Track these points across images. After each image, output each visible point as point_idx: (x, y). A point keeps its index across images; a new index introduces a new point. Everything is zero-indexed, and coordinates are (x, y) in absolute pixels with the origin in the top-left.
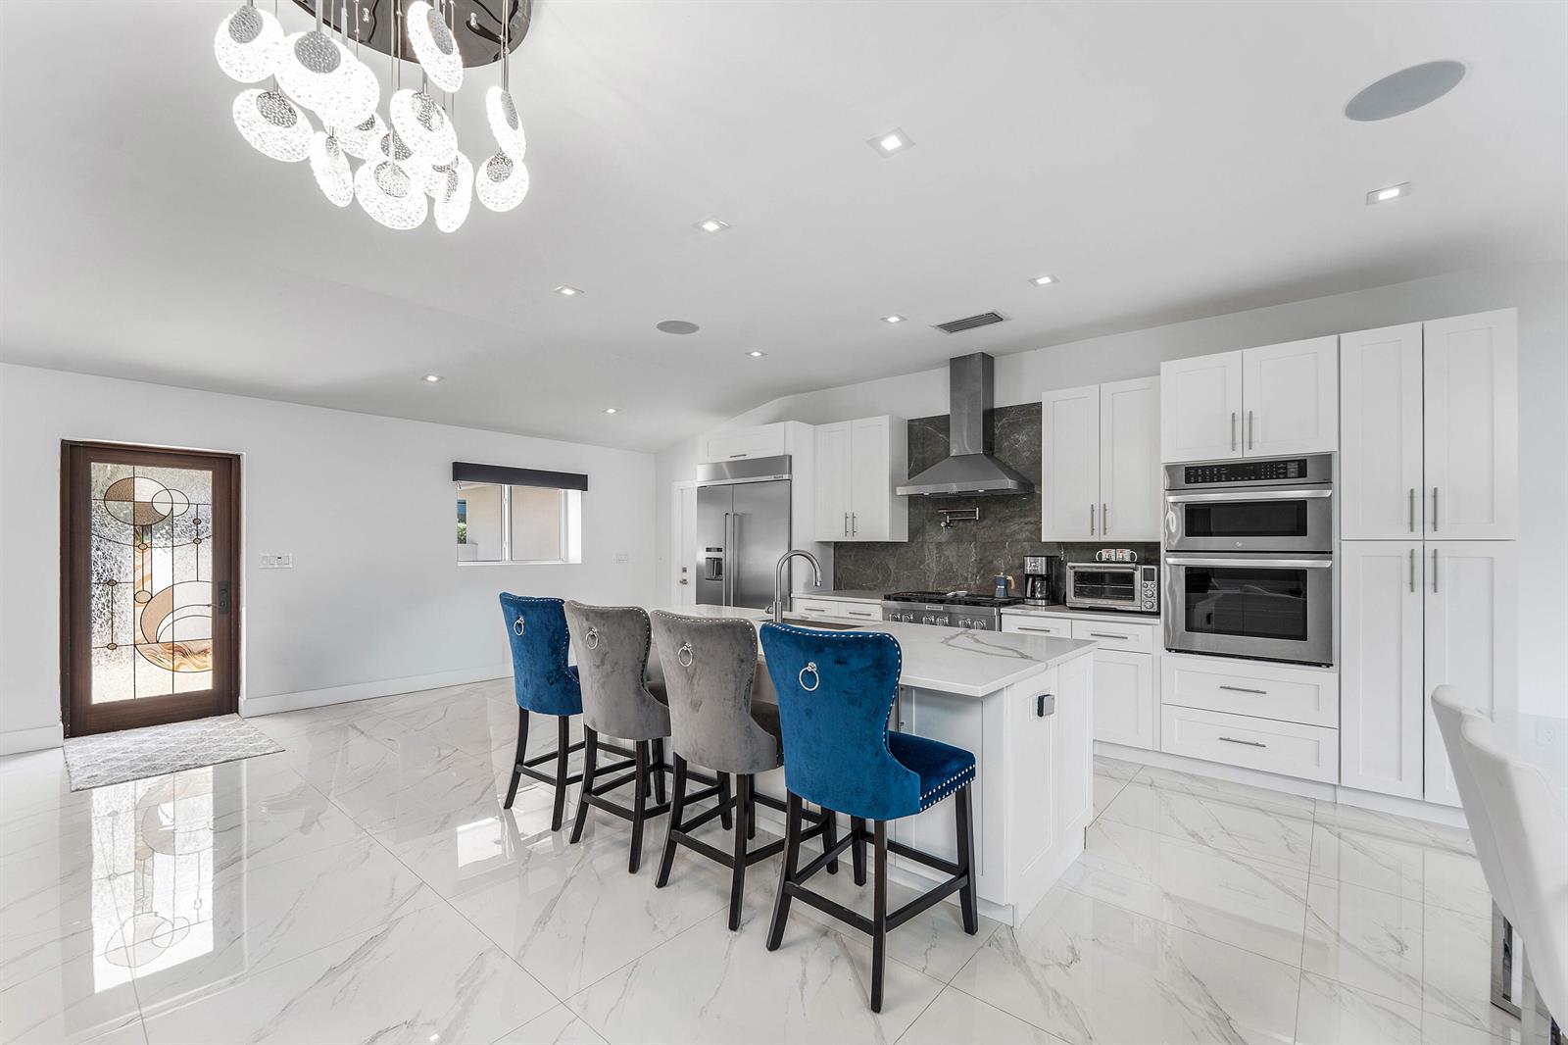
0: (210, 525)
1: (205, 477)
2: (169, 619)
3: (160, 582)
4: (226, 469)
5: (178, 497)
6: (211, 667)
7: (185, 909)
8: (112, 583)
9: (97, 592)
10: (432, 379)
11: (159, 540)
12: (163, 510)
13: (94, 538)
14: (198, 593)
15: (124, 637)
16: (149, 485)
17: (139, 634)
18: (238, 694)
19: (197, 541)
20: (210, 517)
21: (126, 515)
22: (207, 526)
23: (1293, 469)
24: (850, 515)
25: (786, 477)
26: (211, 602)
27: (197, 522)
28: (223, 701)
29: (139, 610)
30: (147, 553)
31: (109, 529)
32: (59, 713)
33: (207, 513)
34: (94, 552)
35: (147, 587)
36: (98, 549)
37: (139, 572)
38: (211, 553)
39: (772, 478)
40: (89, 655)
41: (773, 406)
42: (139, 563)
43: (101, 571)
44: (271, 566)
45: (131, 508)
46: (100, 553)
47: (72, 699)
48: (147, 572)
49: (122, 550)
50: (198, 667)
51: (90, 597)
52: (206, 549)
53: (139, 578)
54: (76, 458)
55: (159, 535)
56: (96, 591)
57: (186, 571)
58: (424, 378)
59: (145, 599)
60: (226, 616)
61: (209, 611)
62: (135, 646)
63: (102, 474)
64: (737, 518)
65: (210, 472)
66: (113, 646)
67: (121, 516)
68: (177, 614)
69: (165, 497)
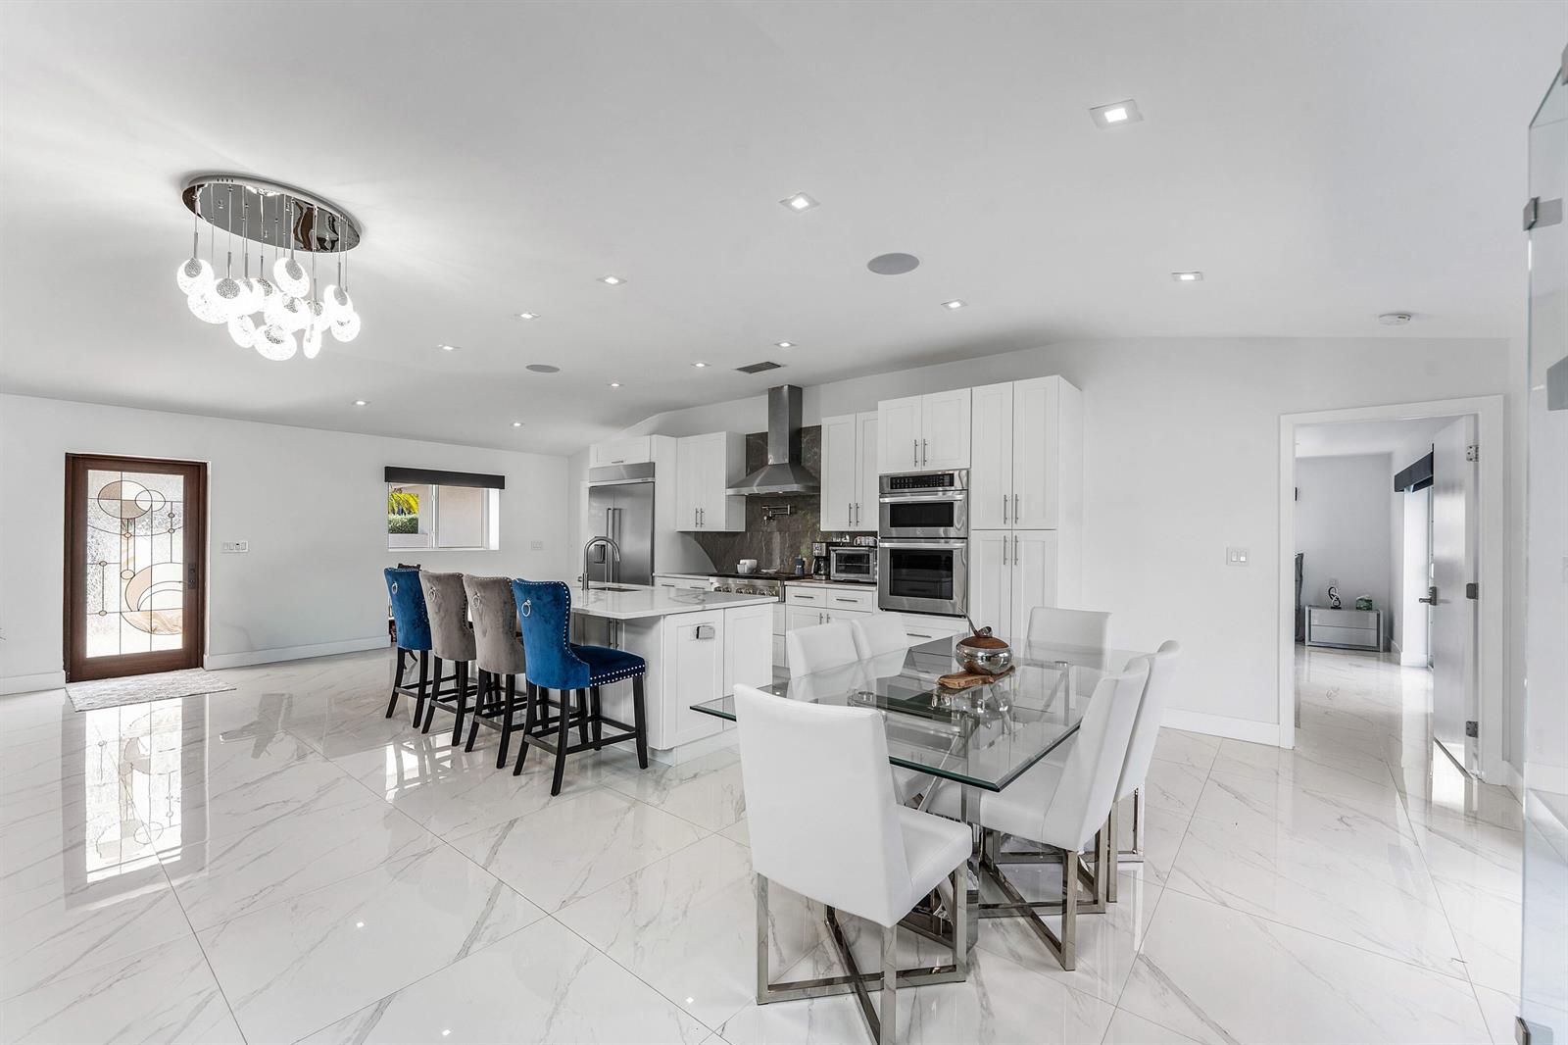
0: (182, 518)
1: (179, 479)
2: (148, 592)
3: (142, 562)
4: (195, 475)
5: (156, 496)
6: (181, 631)
7: (159, 816)
8: (103, 563)
9: (92, 570)
10: (361, 403)
11: (141, 528)
12: (145, 506)
13: (89, 528)
14: (173, 572)
15: (112, 605)
16: (133, 486)
17: (124, 604)
18: (203, 652)
19: (172, 531)
20: (182, 512)
21: (114, 510)
22: (179, 520)
23: (947, 479)
24: (699, 510)
25: (650, 480)
26: (182, 580)
27: (171, 515)
28: (192, 657)
29: (124, 585)
30: (131, 540)
31: (100, 520)
32: (62, 663)
33: (179, 509)
34: (89, 540)
35: (131, 567)
36: (92, 537)
37: (124, 555)
38: (182, 540)
39: (640, 480)
40: (85, 619)
41: (653, 421)
42: (124, 548)
43: (95, 554)
44: (231, 551)
45: (119, 505)
46: (94, 540)
47: (71, 654)
48: (131, 555)
49: (111, 538)
50: (171, 631)
51: (86, 574)
52: (179, 538)
53: (124, 560)
54: (77, 467)
55: (140, 526)
56: (90, 570)
57: (162, 554)
58: (354, 403)
59: (128, 575)
60: (194, 591)
61: (180, 587)
62: (121, 613)
63: (97, 480)
64: (617, 512)
65: (182, 476)
66: (103, 613)
67: (111, 511)
68: (154, 589)
69: (146, 496)
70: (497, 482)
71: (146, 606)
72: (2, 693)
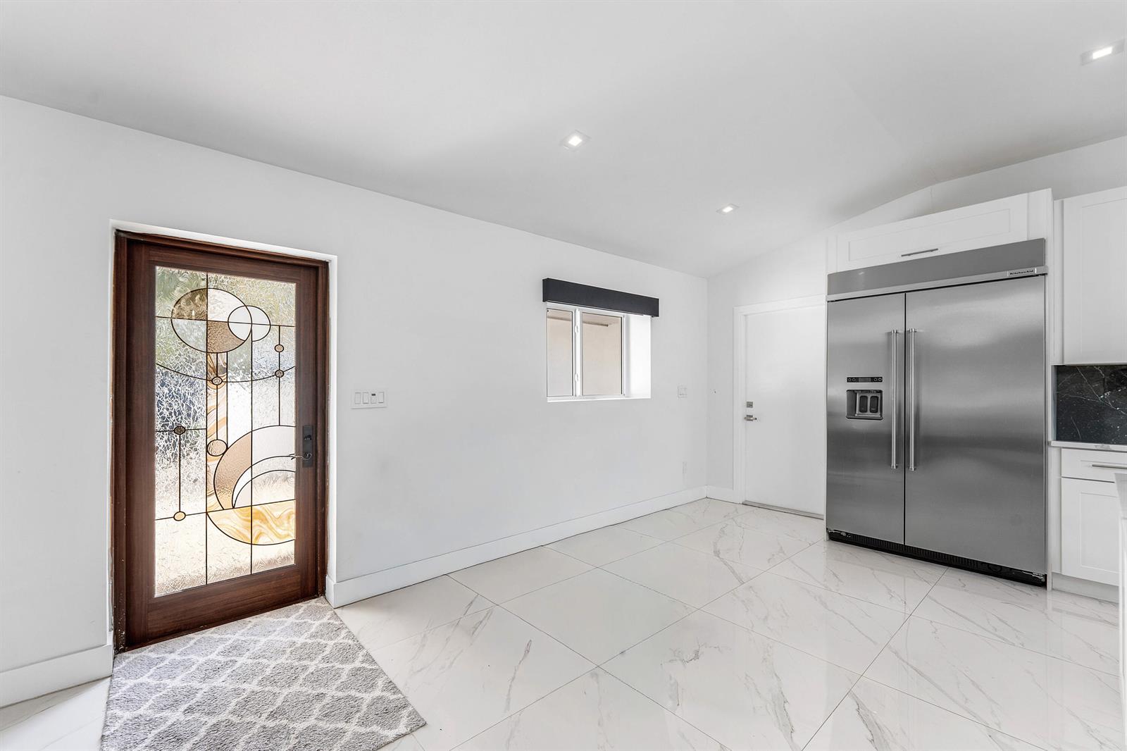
0: (293, 353)
1: (289, 289)
2: (247, 477)
3: (238, 428)
4: (312, 283)
5: (258, 316)
6: (293, 537)
8: (180, 430)
9: (162, 443)
11: (236, 370)
12: (242, 331)
13: (158, 369)
14: (279, 442)
15: (194, 503)
16: (223, 299)
17: (212, 497)
18: (324, 571)
19: (279, 374)
21: (197, 338)
22: (290, 355)
26: (293, 454)
27: (279, 348)
28: (307, 581)
29: (213, 464)
30: (222, 390)
31: (174, 356)
33: (289, 338)
34: (157, 389)
35: (222, 436)
36: (163, 384)
37: (212, 415)
38: (294, 388)
42: (212, 403)
43: (166, 413)
44: (365, 406)
45: (204, 329)
46: (165, 389)
48: (222, 415)
49: (192, 384)
50: (279, 536)
51: (152, 450)
52: (289, 385)
53: (212, 423)
54: (136, 259)
55: (235, 365)
56: (160, 442)
57: (266, 416)
59: (217, 448)
60: (311, 470)
61: (292, 465)
62: (207, 513)
63: (169, 284)
65: (294, 285)
66: (180, 515)
67: (191, 340)
68: (257, 470)
69: (242, 315)
70: (649, 306)
71: (243, 500)
72: (1, 706)
